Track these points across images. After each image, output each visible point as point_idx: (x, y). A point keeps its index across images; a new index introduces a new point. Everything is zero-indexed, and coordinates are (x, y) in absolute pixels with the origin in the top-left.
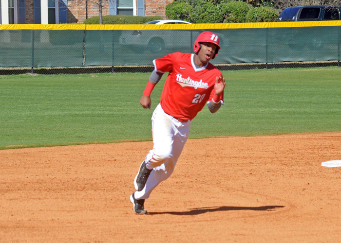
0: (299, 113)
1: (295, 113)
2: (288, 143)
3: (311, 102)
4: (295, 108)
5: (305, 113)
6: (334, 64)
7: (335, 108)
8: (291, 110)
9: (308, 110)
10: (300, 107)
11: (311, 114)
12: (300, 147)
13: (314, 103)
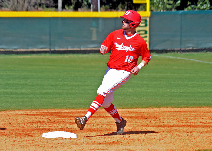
0: (16, 94)
1: (12, 93)
2: (8, 118)
3: (26, 84)
4: (12, 89)
5: (22, 93)
6: (45, 52)
7: (49, 89)
8: (8, 90)
9: (24, 91)
10: (16, 89)
11: (27, 94)
12: (19, 121)
13: (30, 85)
